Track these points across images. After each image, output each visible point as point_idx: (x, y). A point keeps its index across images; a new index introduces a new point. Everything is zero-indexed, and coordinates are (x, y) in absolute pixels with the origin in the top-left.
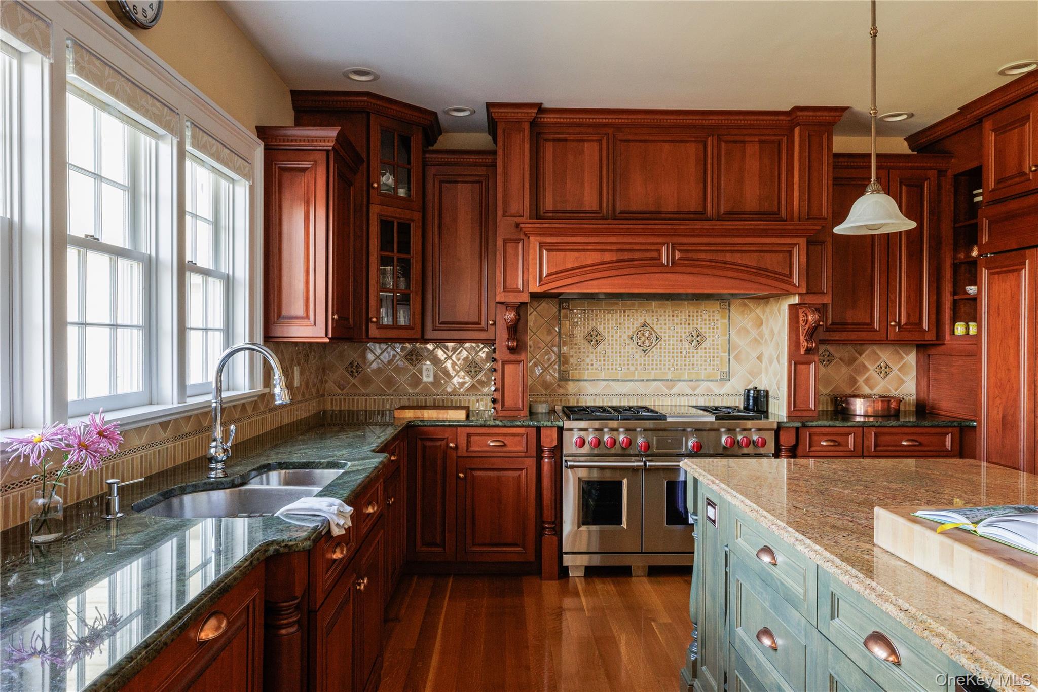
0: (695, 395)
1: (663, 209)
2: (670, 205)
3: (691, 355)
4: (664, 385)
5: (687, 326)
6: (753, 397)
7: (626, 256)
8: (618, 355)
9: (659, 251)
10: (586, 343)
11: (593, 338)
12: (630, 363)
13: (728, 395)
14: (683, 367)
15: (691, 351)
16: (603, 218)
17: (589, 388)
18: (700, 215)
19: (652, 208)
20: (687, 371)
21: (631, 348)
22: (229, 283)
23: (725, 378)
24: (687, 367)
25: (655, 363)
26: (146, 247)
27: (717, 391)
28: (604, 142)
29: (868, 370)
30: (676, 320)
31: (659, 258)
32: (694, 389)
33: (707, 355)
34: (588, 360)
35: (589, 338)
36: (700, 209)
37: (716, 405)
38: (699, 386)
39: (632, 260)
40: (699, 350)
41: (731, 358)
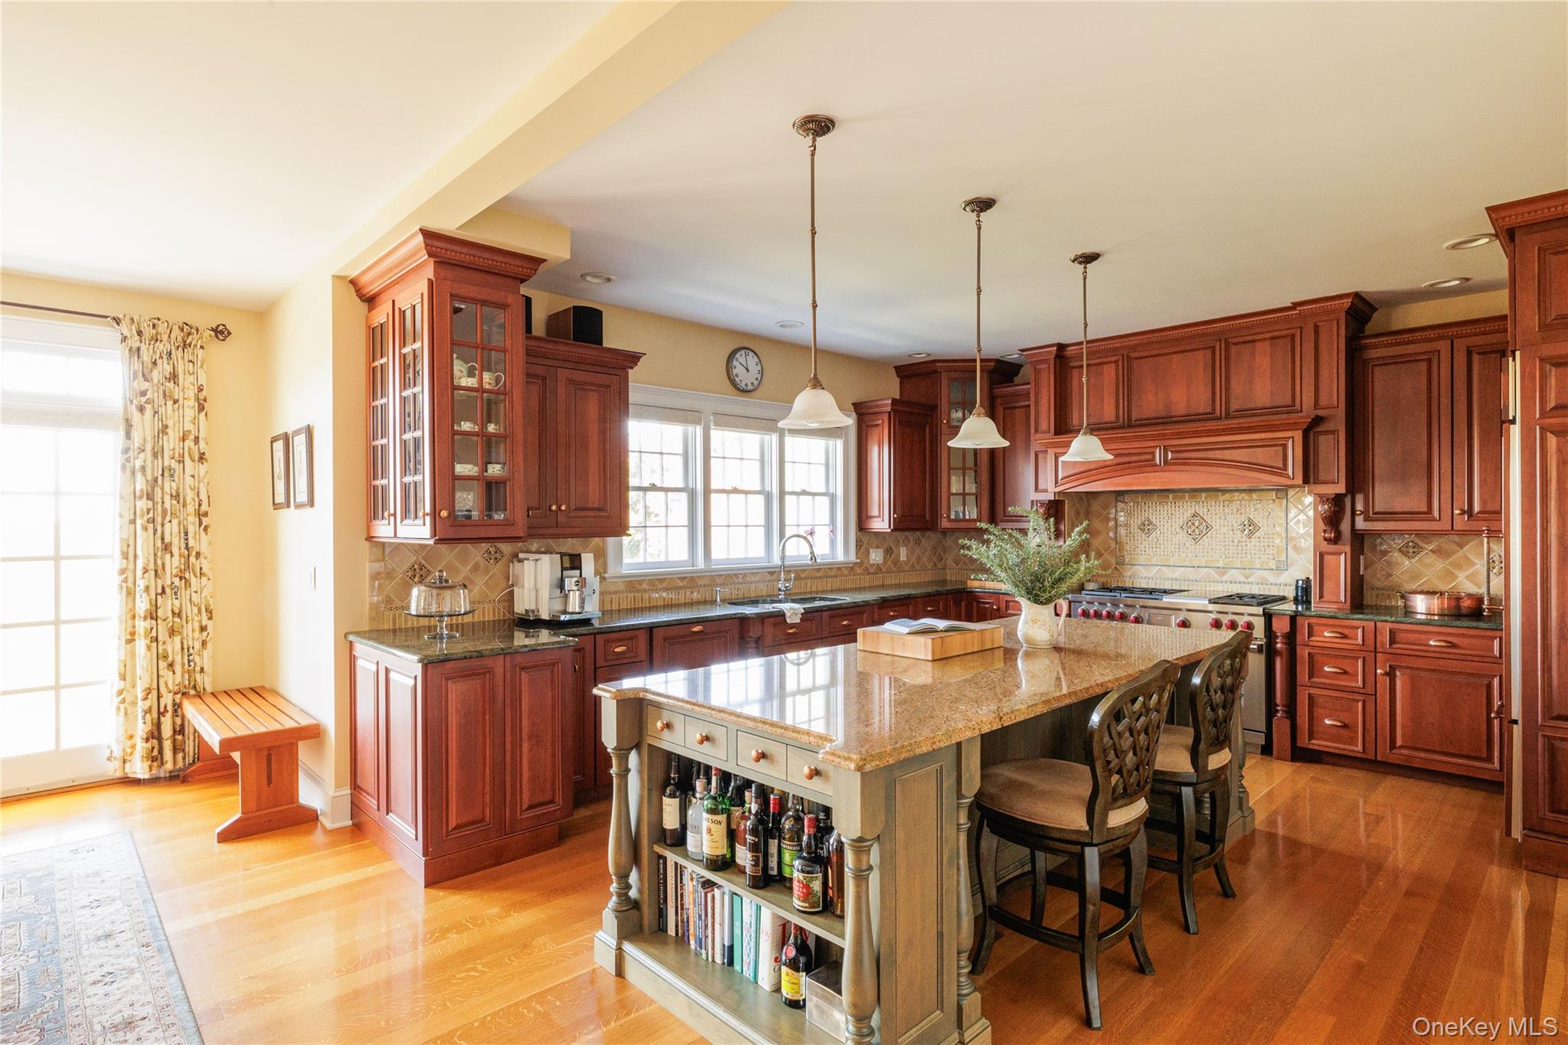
0: (1248, 583)
1: (1173, 414)
2: (1180, 408)
3: (1243, 544)
4: (1217, 573)
5: (1239, 515)
6: (1302, 588)
7: (1126, 459)
8: (1169, 543)
9: (1153, 454)
10: (1140, 531)
11: (1147, 527)
12: (1181, 550)
13: (1286, 585)
14: (1235, 555)
15: (1243, 540)
16: (1119, 428)
17: (1142, 572)
18: (1209, 416)
19: (1162, 414)
20: (1239, 559)
21: (1182, 536)
22: (833, 498)
23: (1280, 569)
24: (1239, 556)
25: (1206, 551)
26: (767, 488)
27: (1272, 580)
28: (1120, 363)
29: (1473, 564)
30: (1227, 510)
31: (1154, 459)
32: (1247, 577)
33: (1262, 544)
34: (1142, 547)
35: (1142, 527)
36: (1209, 410)
37: (1253, 592)
38: (1252, 574)
39: (1129, 463)
40: (1252, 540)
41: (1289, 547)
